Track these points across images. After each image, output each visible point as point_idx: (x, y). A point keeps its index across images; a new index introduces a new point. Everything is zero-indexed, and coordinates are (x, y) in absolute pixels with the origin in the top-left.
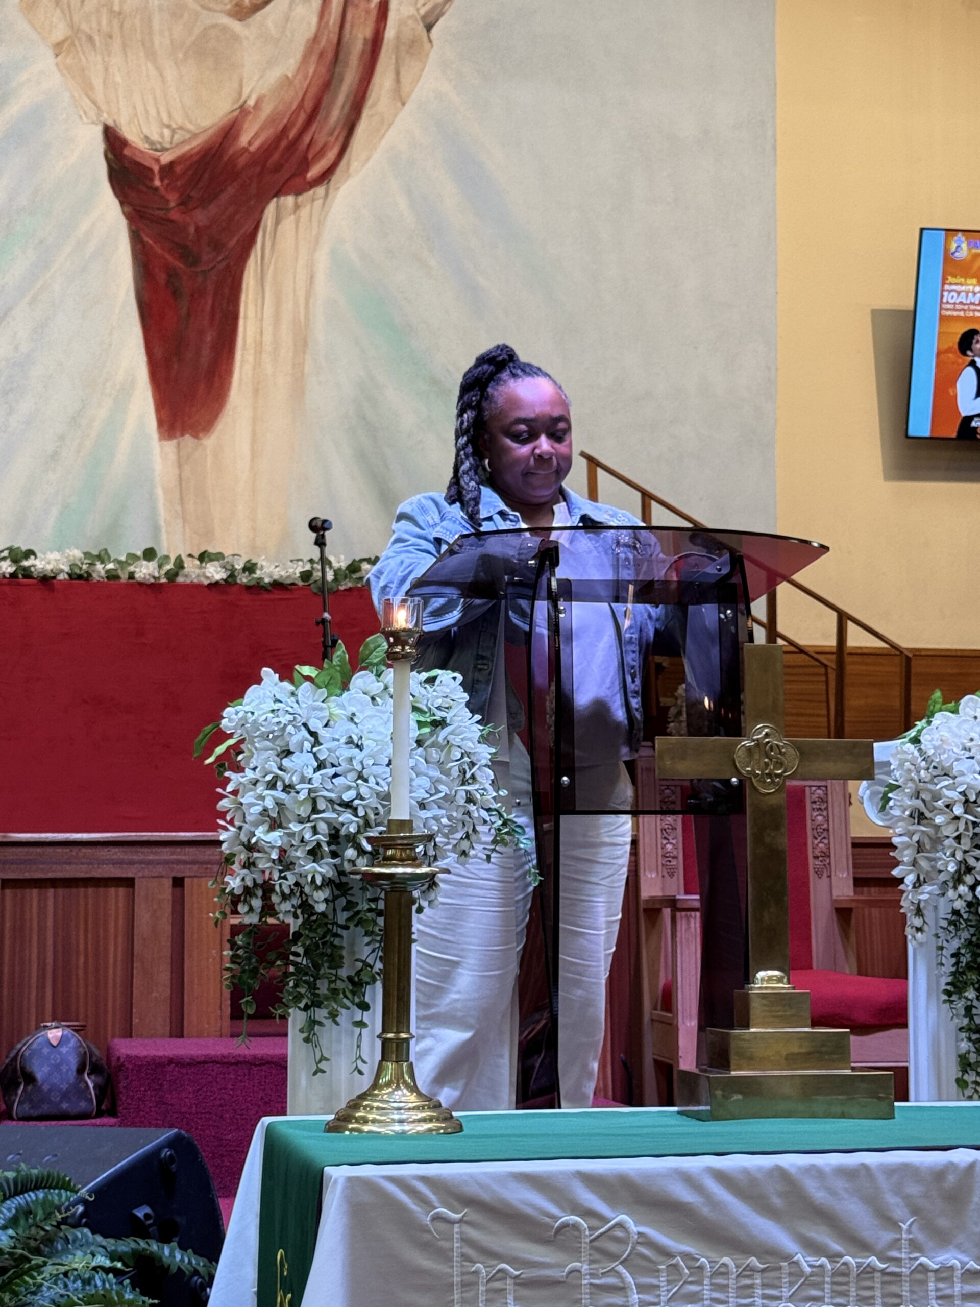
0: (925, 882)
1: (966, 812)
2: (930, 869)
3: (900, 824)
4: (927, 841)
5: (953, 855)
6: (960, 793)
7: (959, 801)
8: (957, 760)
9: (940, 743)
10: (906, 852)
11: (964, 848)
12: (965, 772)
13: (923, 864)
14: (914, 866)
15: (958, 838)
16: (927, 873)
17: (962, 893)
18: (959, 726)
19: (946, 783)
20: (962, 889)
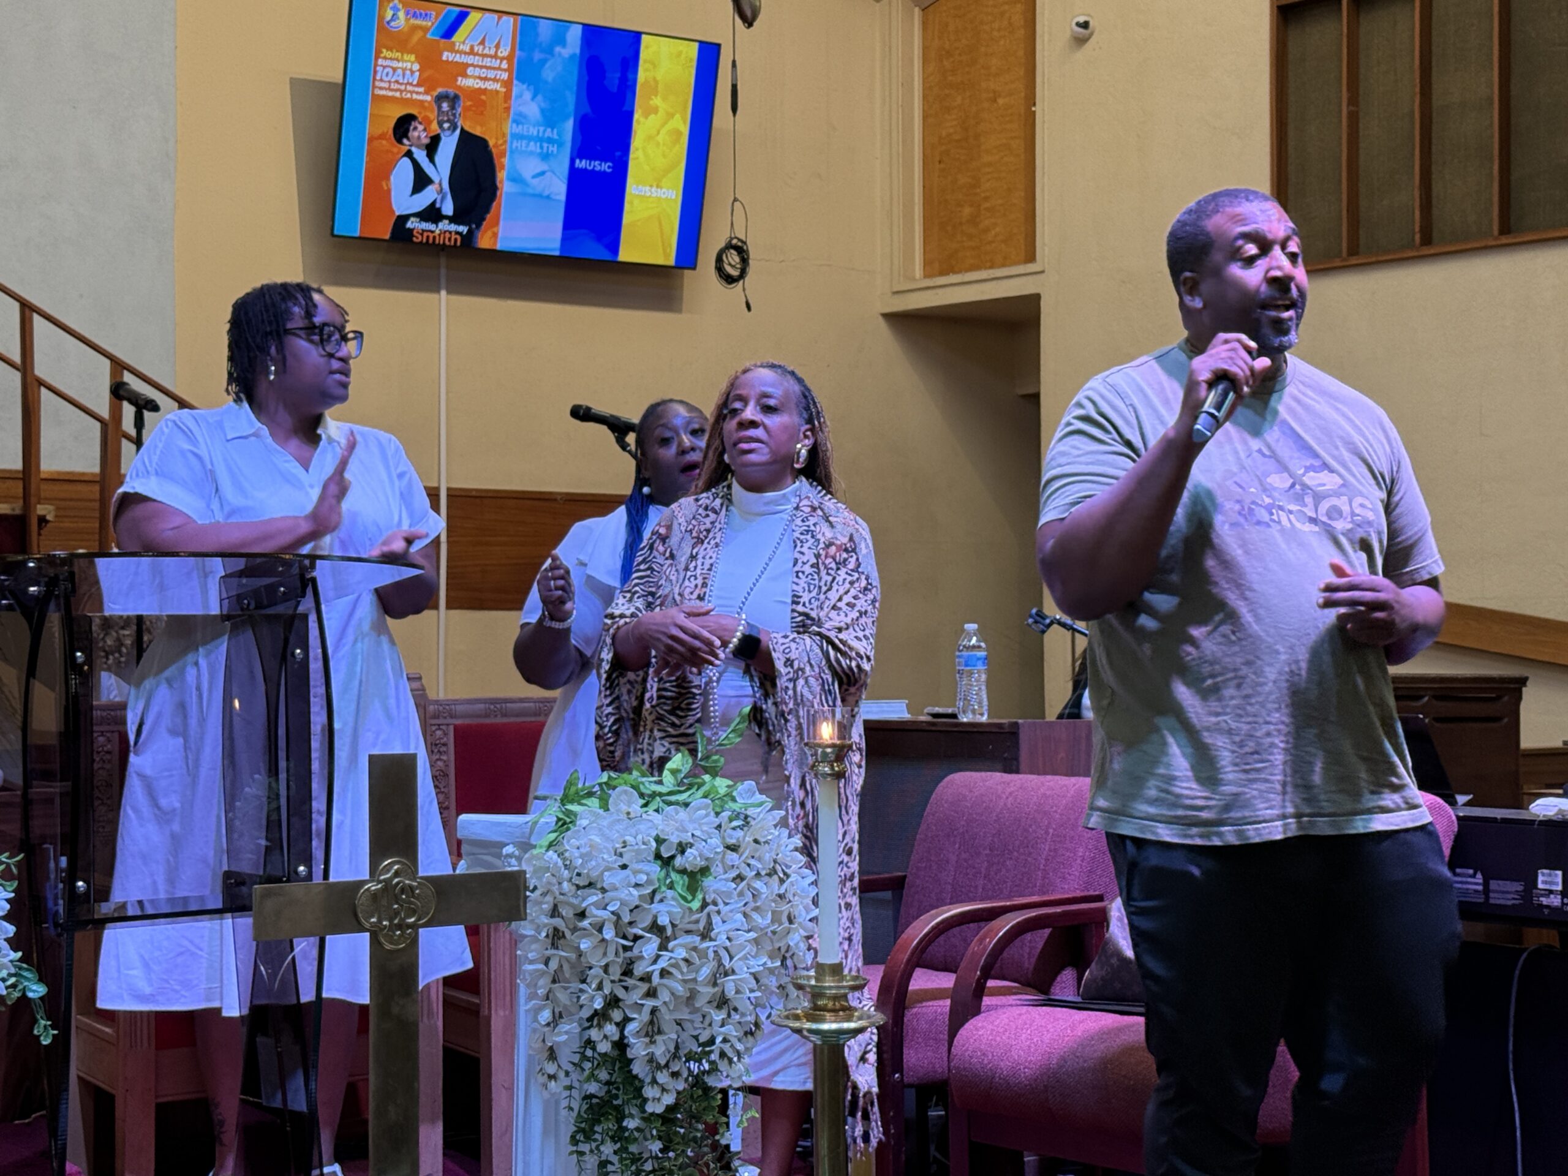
0: (561, 1016)
1: (617, 935)
2: (568, 1003)
3: (533, 947)
4: (566, 967)
5: (600, 987)
6: (613, 913)
7: (609, 920)
8: (608, 869)
9: (588, 849)
10: (541, 982)
11: (612, 978)
12: (618, 885)
13: (562, 997)
14: (548, 999)
15: (606, 969)
16: (565, 1006)
17: (609, 1034)
18: (611, 826)
19: (594, 899)
20: (610, 1029)
